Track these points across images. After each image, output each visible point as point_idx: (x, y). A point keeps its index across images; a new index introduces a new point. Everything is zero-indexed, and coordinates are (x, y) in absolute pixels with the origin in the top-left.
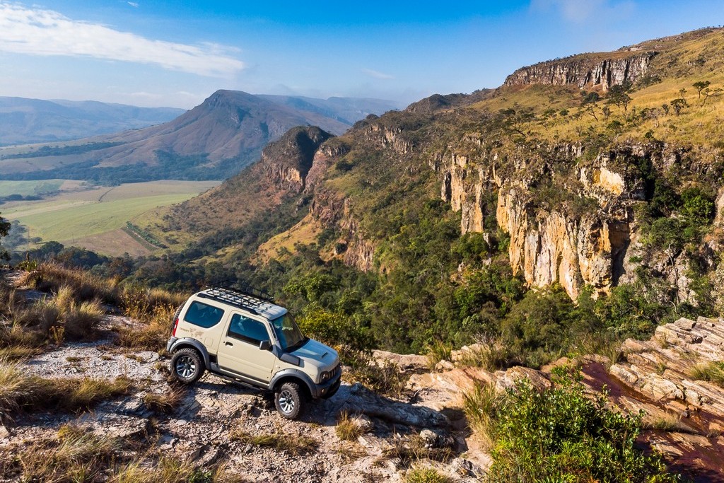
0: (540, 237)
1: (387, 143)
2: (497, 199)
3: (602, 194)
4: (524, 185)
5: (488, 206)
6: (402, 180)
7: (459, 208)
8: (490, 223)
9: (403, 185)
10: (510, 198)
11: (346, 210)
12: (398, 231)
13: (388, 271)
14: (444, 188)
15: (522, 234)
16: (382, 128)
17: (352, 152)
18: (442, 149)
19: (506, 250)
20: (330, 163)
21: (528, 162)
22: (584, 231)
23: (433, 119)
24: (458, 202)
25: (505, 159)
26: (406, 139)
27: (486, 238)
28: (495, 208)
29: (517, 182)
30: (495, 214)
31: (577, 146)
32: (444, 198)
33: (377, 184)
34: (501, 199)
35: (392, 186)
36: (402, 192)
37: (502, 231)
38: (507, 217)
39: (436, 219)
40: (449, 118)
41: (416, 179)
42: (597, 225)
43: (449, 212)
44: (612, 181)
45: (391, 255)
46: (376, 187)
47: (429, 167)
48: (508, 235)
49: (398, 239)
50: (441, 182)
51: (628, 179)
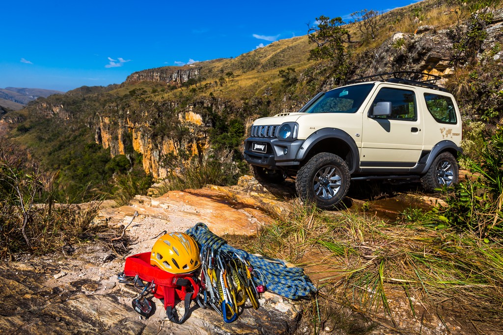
0: (160, 152)
1: (54, 114)
2: (132, 135)
3: (191, 125)
4: (147, 125)
5: (128, 140)
6: (68, 134)
7: (107, 147)
8: (129, 148)
9: (69, 137)
10: (139, 134)
11: (29, 156)
12: (69, 164)
13: (65, 188)
14: (96, 136)
15: (149, 152)
16: (50, 105)
17: (28, 120)
18: (93, 115)
19: (140, 162)
20: (11, 128)
21: (148, 112)
22: (184, 145)
23: (84, 99)
24: (107, 143)
25: (134, 113)
26: (67, 111)
27: (128, 157)
28: (131, 141)
29: (143, 123)
30: (131, 144)
31: (174, 102)
32: (97, 142)
33: (50, 138)
34: (134, 135)
35: (61, 138)
36: (69, 141)
37: (136, 152)
38: (139, 145)
39: (94, 154)
40: (94, 99)
41: (77, 133)
42: (191, 141)
43: (101, 150)
44: (196, 118)
45: (65, 179)
46: (50, 140)
47: (86, 126)
48: (141, 155)
49: (68, 169)
50: (94, 134)
51: (204, 116)
